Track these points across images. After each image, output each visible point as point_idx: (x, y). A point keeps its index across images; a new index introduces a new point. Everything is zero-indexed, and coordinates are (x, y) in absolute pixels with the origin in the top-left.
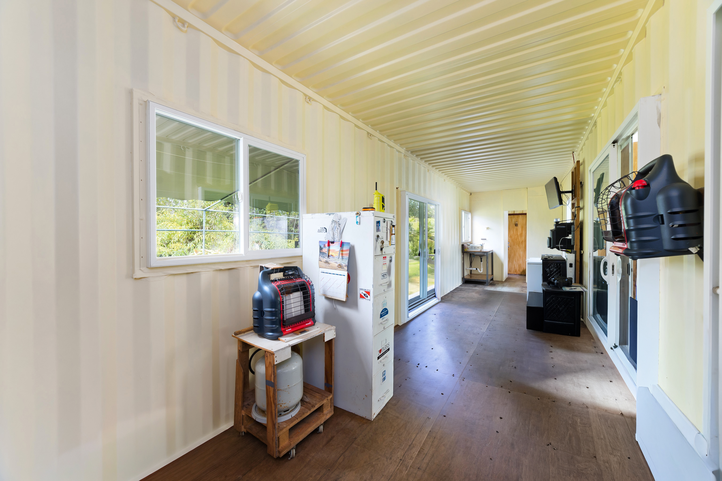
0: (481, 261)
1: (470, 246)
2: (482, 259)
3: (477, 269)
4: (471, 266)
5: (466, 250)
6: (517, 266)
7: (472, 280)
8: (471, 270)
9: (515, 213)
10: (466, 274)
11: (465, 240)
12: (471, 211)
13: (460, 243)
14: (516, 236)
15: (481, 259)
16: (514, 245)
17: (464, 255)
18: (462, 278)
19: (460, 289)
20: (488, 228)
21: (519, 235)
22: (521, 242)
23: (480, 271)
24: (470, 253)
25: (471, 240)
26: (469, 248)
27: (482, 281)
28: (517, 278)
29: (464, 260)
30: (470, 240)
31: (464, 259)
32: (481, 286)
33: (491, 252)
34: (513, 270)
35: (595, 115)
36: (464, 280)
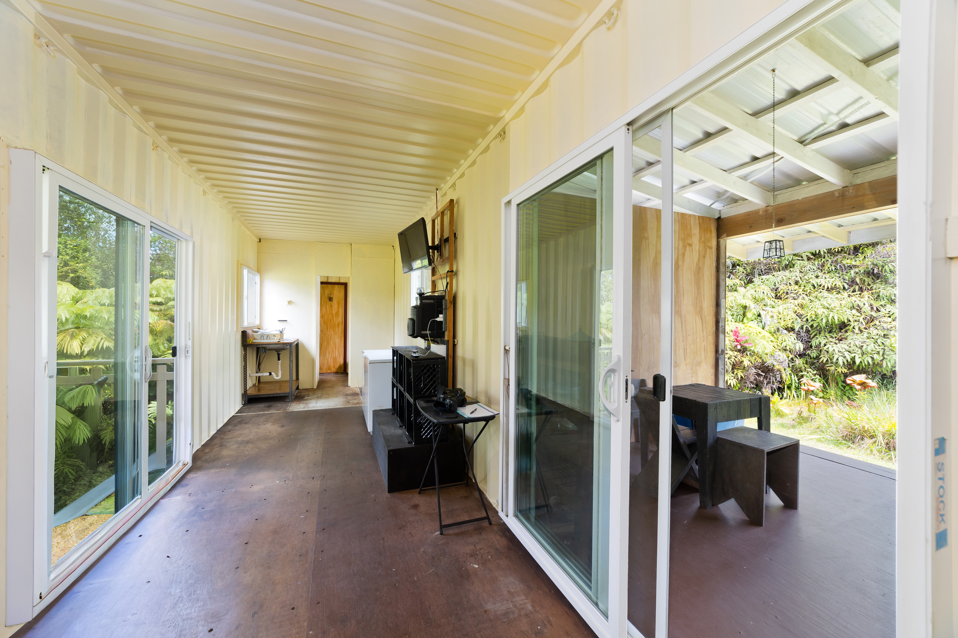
0: (279, 360)
1: (258, 333)
2: (281, 356)
3: (270, 374)
4: (259, 370)
5: (250, 341)
6: (332, 360)
7: (263, 395)
8: (259, 377)
9: (330, 281)
10: (250, 384)
11: (249, 322)
12: (259, 270)
13: (239, 328)
14: (329, 316)
15: (279, 355)
16: (327, 329)
17: (246, 350)
18: (243, 395)
19: (239, 420)
20: (290, 302)
21: (334, 315)
22: (337, 324)
23: (277, 376)
24: (259, 346)
25: (259, 323)
26: (256, 337)
27: (282, 395)
28: (333, 379)
29: (246, 360)
30: (257, 323)
31: (246, 357)
32: (279, 405)
33: (296, 343)
34: (325, 367)
35: (507, 115)
36: (247, 398)
